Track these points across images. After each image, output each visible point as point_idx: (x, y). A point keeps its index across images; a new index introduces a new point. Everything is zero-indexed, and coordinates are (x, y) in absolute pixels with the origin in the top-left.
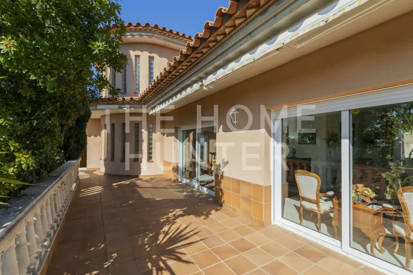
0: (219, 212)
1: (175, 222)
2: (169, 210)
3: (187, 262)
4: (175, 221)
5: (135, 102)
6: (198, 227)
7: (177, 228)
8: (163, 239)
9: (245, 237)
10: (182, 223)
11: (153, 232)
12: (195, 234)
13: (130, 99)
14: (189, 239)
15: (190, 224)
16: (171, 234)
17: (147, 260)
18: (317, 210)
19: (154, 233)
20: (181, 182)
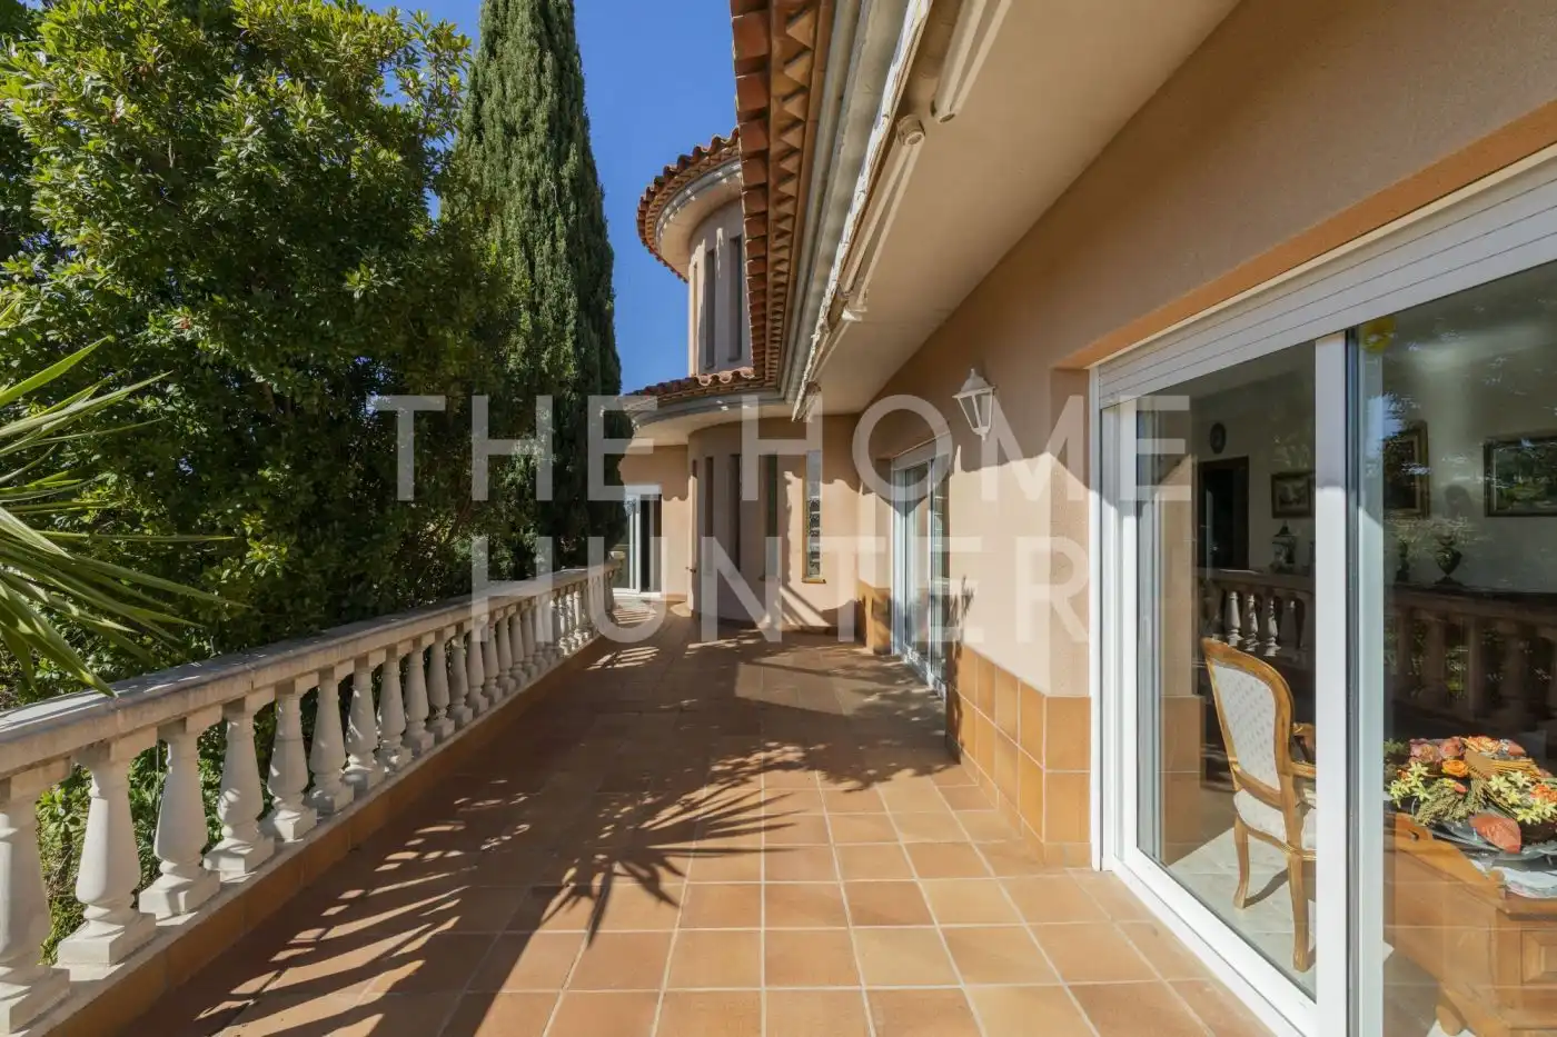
0: (927, 779)
1: (748, 782)
2: (765, 742)
3: (663, 897)
4: (752, 778)
5: (748, 385)
6: (804, 811)
7: (738, 797)
8: (666, 820)
9: (921, 884)
10: (766, 787)
11: (658, 795)
12: (767, 828)
13: (731, 377)
14: (737, 838)
15: (783, 796)
16: (701, 811)
17: (576, 861)
18: (1285, 841)
19: (659, 798)
20: (899, 658)
